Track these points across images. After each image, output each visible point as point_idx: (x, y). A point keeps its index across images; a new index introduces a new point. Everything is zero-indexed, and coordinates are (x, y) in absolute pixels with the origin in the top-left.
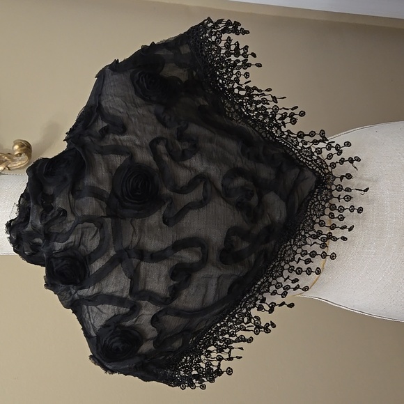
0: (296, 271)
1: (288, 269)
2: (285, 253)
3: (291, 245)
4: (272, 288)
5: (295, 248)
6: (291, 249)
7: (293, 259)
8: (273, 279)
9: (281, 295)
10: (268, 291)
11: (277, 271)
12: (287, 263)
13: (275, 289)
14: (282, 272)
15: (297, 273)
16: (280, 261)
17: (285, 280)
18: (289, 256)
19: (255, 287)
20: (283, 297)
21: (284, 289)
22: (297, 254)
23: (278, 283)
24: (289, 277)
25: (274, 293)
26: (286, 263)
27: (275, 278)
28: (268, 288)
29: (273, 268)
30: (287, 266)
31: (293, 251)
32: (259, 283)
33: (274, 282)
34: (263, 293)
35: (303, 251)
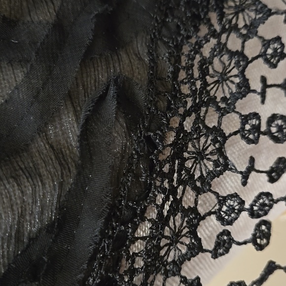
0: (268, 133)
1: (241, 132)
2: (204, 73)
3: (214, 34)
4: (209, 230)
5: (234, 43)
6: (221, 48)
7: (245, 88)
8: (198, 191)
9: (254, 241)
10: (196, 248)
11: (200, 156)
12: (227, 107)
13: (220, 228)
14: (221, 152)
15: (276, 140)
16: (196, 108)
17: (245, 176)
18: (223, 78)
19: (132, 258)
20: (260, 248)
21: (253, 214)
22: (248, 62)
23: (222, 200)
24: (252, 160)
25: (224, 244)
26: (223, 112)
27: (204, 186)
28: (193, 233)
29: (179, 149)
30: (231, 123)
31: (232, 54)
32: (144, 230)
33: (206, 202)
34: (178, 265)
35: (266, 43)
